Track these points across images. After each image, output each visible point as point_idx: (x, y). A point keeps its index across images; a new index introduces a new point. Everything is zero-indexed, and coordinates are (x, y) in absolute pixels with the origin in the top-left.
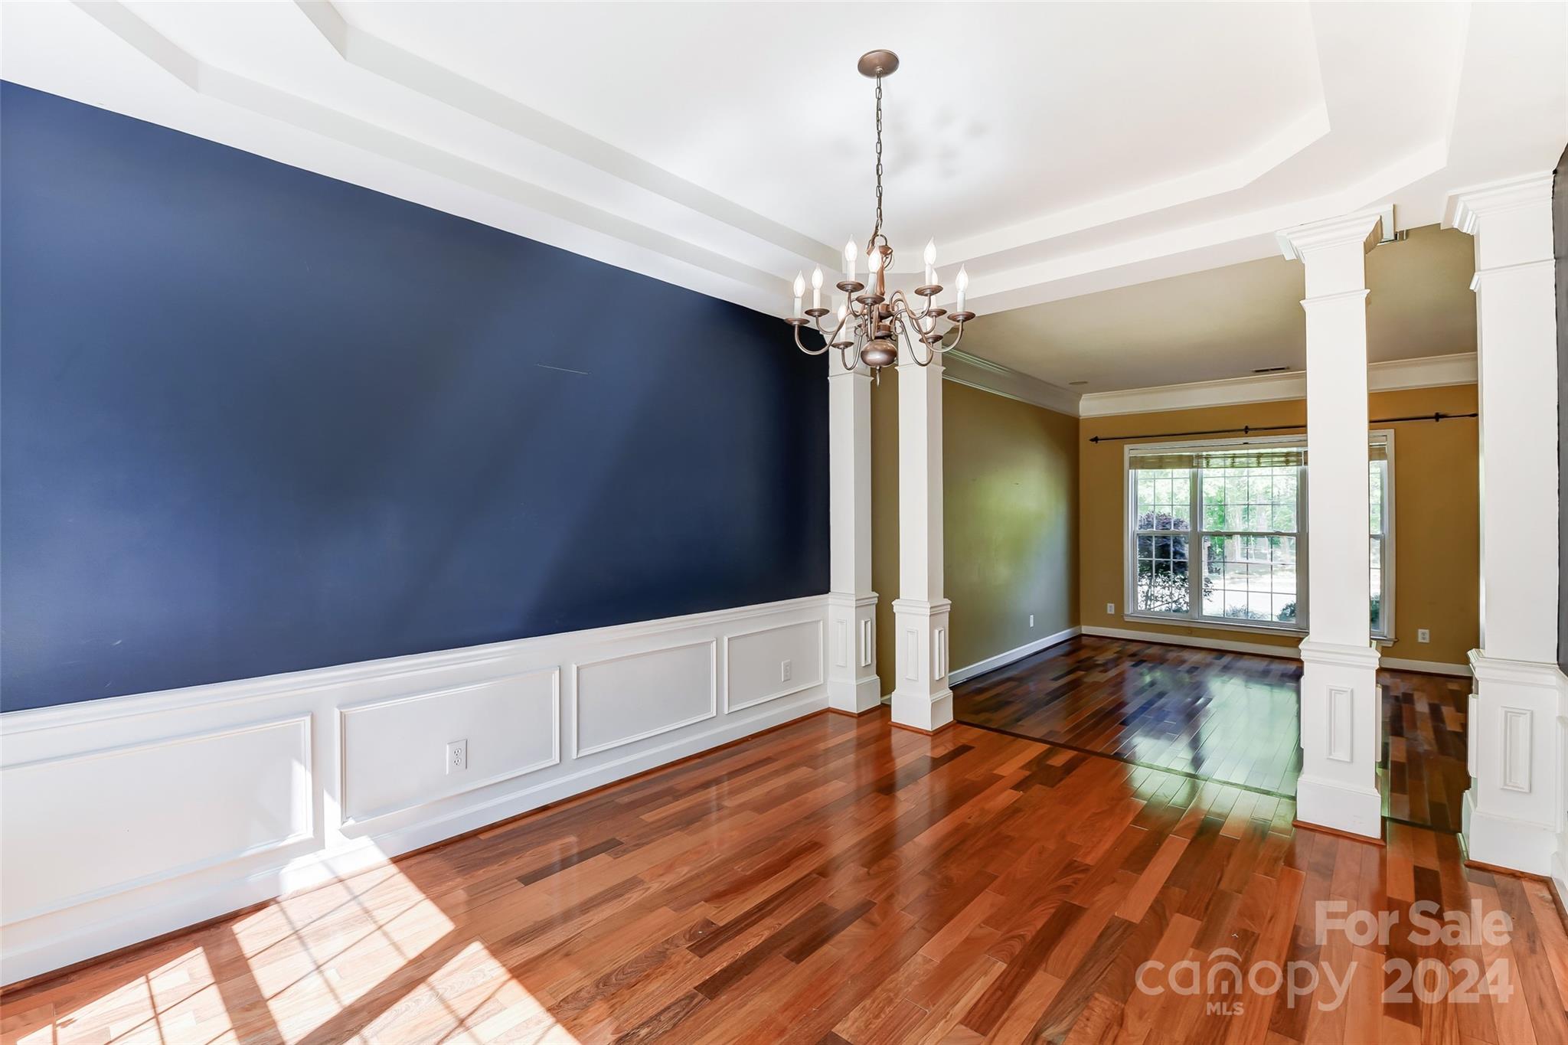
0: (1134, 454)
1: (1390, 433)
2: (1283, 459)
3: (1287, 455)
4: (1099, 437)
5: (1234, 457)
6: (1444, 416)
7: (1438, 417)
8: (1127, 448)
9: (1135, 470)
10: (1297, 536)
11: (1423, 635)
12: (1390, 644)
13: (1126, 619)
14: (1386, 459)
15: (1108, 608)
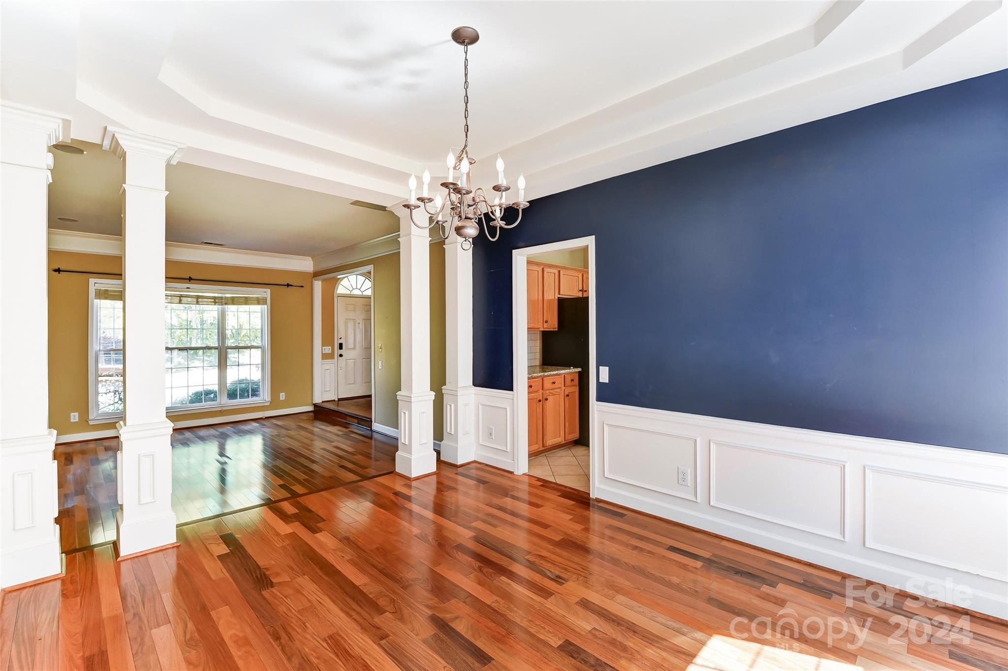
0: (98, 287)
1: (269, 291)
2: (213, 300)
3: (215, 298)
4: (61, 269)
5: (181, 296)
6: (291, 286)
7: (288, 285)
8: (92, 281)
9: (99, 300)
10: (219, 349)
11: (282, 396)
12: (268, 404)
13: (91, 423)
14: (266, 304)
15: (72, 417)
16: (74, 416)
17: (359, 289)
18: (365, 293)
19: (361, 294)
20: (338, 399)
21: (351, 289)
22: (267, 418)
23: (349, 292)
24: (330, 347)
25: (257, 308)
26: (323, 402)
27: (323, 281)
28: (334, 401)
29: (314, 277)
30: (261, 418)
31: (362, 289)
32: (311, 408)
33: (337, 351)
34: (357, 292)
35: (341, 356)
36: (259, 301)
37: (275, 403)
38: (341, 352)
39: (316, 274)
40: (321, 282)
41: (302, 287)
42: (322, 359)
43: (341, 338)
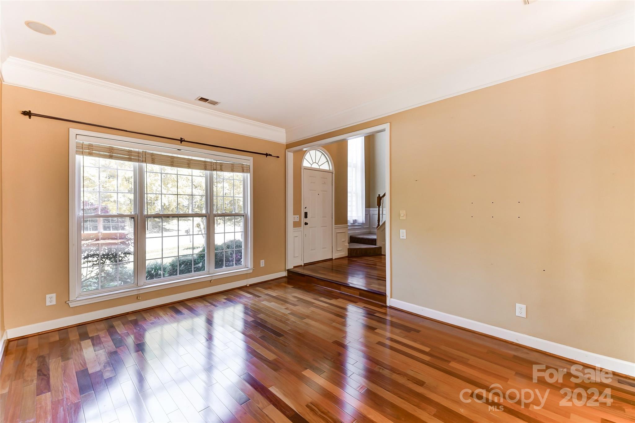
0: (80, 140)
1: (253, 159)
5: (173, 158)
6: (270, 155)
7: (267, 155)
8: (73, 131)
9: (82, 156)
10: (208, 216)
11: (262, 263)
12: (251, 271)
13: (72, 305)
14: (249, 172)
15: (48, 300)
16: (51, 298)
17: (317, 164)
18: (321, 167)
19: (319, 168)
20: (304, 264)
21: (312, 163)
22: (251, 285)
23: (310, 166)
24: (298, 216)
25: (239, 176)
26: (295, 267)
27: (295, 152)
28: (301, 266)
29: (287, 149)
30: (246, 286)
31: (320, 164)
32: (285, 274)
33: (304, 220)
34: (315, 166)
35: (306, 224)
36: (243, 169)
37: (256, 271)
38: (306, 220)
39: (289, 146)
40: (292, 154)
41: (278, 157)
42: (294, 227)
43: (306, 208)
